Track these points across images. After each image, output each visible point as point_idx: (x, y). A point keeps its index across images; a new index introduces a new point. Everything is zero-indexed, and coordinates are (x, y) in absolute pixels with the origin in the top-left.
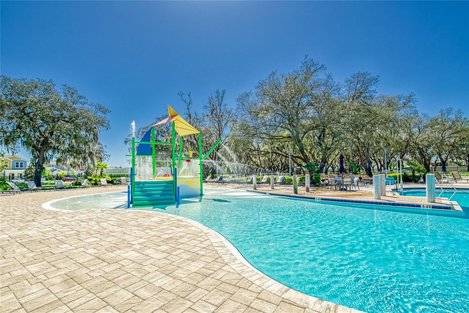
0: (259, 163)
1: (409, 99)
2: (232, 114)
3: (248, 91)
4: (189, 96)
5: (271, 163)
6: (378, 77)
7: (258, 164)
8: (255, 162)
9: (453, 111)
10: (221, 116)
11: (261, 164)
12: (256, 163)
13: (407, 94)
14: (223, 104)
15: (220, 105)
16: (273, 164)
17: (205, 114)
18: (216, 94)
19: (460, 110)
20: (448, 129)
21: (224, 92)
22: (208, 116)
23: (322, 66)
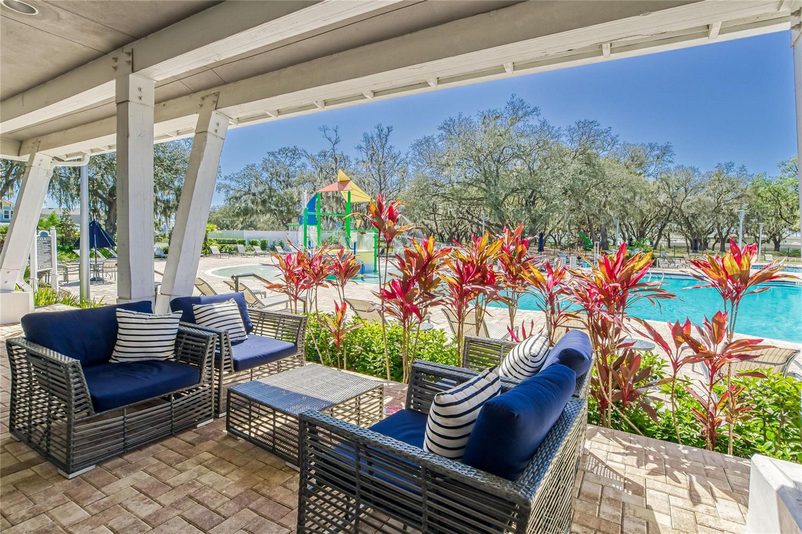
0: (434, 227)
1: (666, 150)
2: (399, 160)
3: (428, 135)
4: (336, 131)
5: (455, 228)
6: (609, 129)
7: (432, 228)
8: (427, 226)
9: (735, 168)
10: (384, 163)
11: (437, 229)
12: (430, 227)
13: (662, 143)
14: (388, 146)
15: (383, 147)
16: (457, 230)
17: (360, 159)
18: (377, 131)
19: (743, 167)
20: (725, 192)
21: (389, 130)
22: (364, 162)
23: (535, 109)
